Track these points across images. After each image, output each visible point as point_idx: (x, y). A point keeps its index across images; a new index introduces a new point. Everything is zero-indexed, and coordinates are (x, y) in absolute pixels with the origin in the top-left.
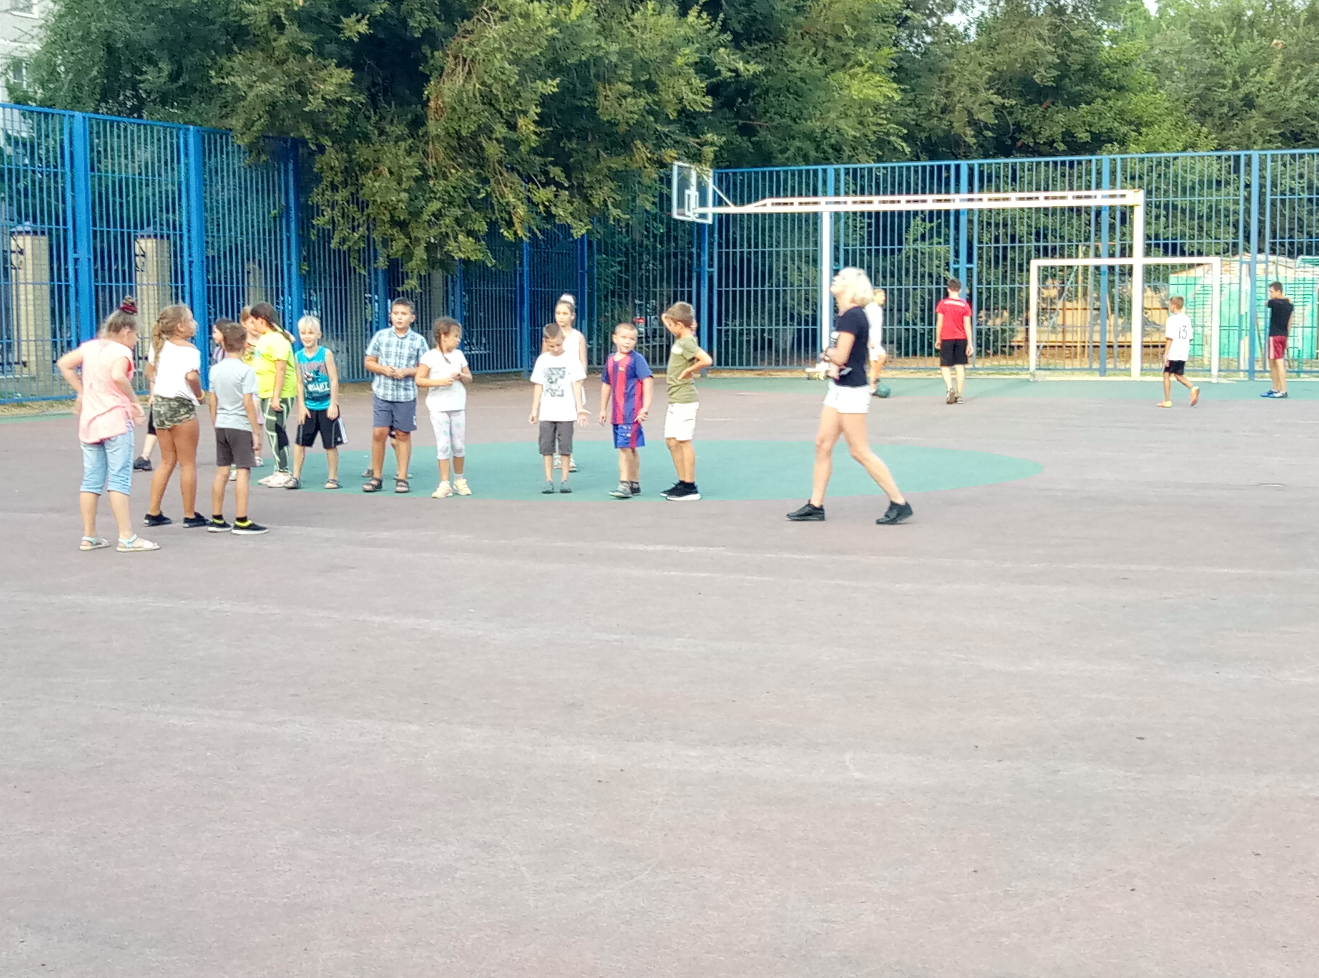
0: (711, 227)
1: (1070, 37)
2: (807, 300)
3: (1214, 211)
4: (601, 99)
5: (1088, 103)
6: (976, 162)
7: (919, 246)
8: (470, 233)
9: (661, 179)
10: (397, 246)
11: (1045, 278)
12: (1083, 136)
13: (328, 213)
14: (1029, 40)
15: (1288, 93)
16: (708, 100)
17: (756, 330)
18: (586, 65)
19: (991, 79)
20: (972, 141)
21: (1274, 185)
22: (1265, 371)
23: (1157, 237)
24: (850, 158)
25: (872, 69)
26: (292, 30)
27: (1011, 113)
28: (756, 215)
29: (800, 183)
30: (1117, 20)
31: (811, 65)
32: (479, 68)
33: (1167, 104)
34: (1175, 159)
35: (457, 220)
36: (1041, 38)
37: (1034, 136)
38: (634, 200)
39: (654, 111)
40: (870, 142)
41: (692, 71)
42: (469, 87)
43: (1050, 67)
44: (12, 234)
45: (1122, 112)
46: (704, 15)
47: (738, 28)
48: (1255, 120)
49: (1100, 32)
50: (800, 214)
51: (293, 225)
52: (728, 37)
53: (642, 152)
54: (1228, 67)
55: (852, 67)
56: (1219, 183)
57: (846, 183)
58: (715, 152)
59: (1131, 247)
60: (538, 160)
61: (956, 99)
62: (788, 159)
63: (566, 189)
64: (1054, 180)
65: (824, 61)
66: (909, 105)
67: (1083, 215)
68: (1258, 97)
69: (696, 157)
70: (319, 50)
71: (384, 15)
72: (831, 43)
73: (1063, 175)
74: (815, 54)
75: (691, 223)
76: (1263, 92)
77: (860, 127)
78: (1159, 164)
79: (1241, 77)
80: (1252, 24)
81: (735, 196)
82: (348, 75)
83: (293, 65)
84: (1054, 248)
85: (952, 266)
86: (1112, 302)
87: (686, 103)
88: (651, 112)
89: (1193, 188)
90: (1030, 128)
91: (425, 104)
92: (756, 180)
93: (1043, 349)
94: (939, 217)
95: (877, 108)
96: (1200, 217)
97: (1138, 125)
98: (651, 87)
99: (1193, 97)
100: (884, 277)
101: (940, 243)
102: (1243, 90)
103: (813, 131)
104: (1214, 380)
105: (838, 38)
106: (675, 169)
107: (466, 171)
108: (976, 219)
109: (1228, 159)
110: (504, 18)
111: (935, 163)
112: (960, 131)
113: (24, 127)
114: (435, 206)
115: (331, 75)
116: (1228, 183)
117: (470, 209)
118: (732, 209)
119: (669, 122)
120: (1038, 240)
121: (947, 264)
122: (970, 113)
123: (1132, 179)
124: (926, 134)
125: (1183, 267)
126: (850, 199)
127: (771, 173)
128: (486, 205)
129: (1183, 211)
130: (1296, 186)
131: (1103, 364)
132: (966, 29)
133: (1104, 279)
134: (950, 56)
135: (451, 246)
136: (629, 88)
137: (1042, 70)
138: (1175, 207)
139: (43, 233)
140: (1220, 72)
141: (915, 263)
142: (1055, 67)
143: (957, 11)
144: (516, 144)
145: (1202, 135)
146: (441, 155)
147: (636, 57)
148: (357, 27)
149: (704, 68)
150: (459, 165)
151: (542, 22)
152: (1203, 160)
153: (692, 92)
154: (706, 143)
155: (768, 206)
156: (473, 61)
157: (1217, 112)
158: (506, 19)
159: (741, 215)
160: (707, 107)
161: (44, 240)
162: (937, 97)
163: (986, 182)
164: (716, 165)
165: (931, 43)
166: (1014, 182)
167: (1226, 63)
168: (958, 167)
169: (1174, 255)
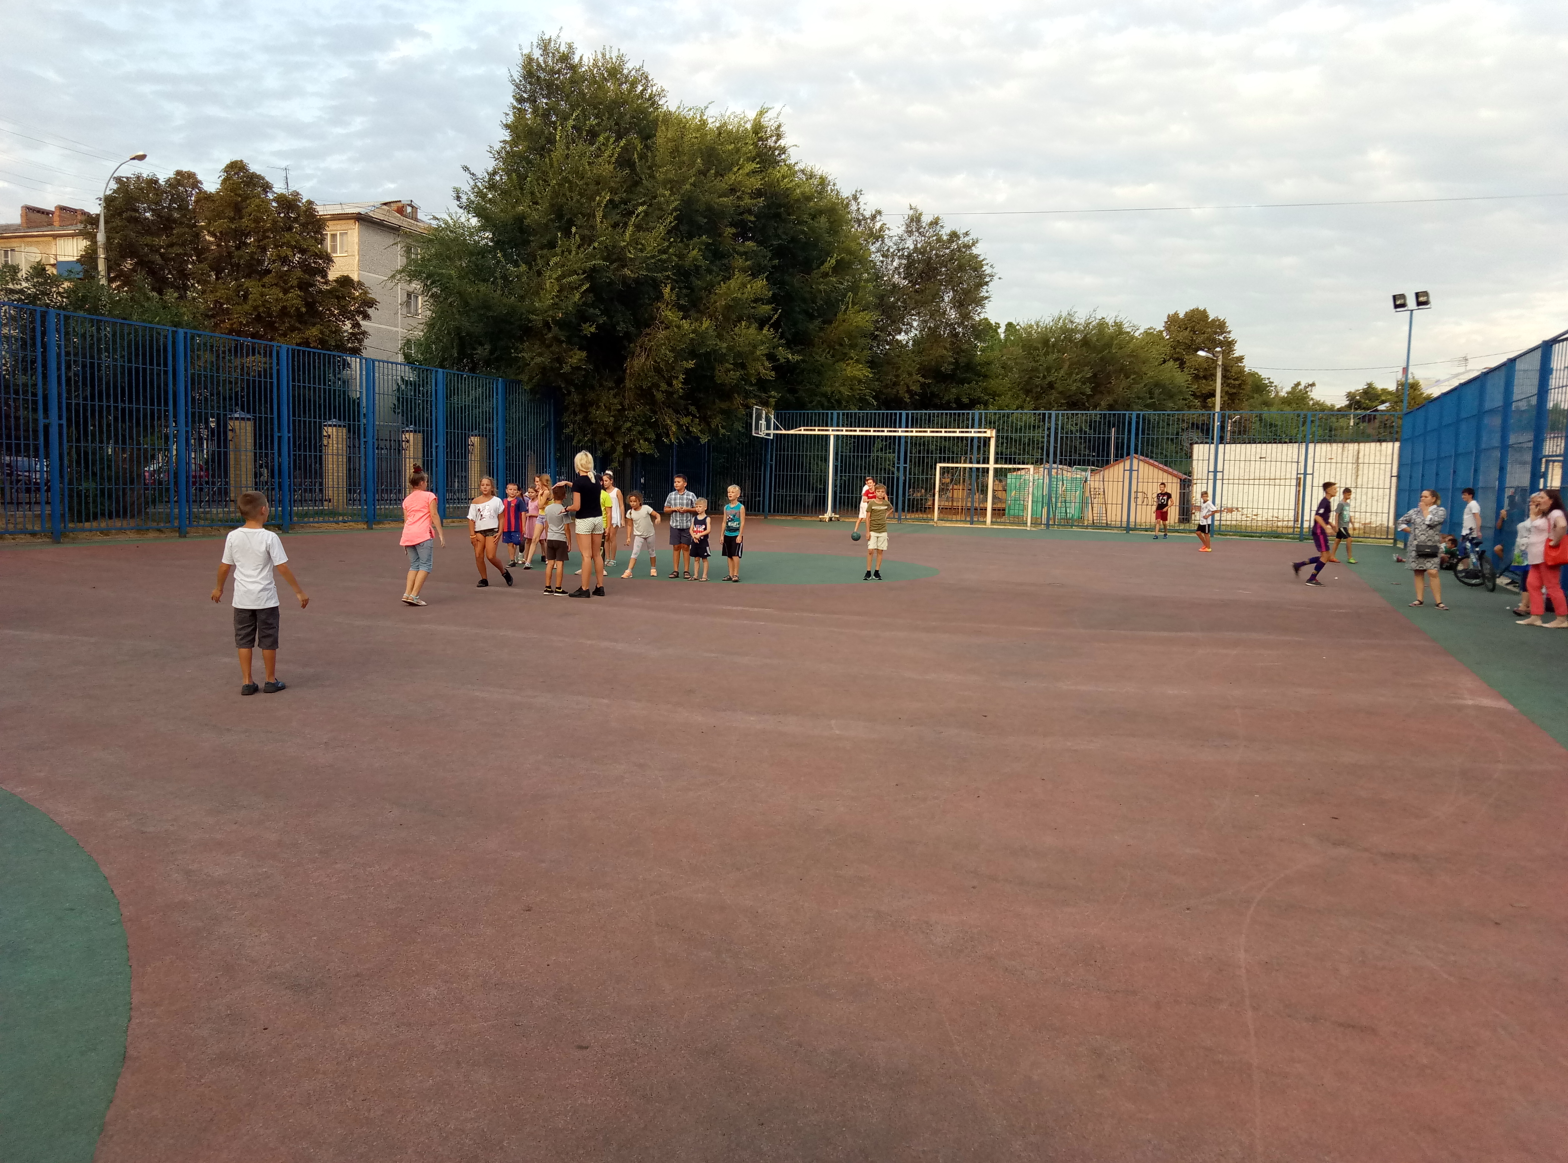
0: (772, 440)
1: (961, 349)
2: (821, 480)
3: (1031, 441)
4: (717, 371)
5: (969, 384)
6: (910, 412)
7: (880, 454)
8: (646, 440)
9: (747, 414)
10: (608, 445)
11: (944, 473)
12: (965, 400)
13: (571, 426)
14: (940, 350)
15: (1071, 382)
16: (773, 374)
17: (794, 495)
18: (709, 353)
19: (919, 369)
20: (908, 401)
21: (1062, 428)
22: (1055, 524)
23: (1002, 454)
24: (846, 407)
25: (857, 361)
26: (555, 329)
27: (929, 387)
28: (796, 435)
29: (819, 419)
30: (985, 341)
31: (826, 358)
32: (653, 353)
33: (1009, 385)
34: (1013, 413)
35: (640, 433)
36: (946, 349)
37: (941, 399)
38: (732, 424)
39: (745, 379)
40: (856, 398)
41: (765, 358)
42: (648, 363)
43: (950, 363)
44: (403, 432)
45: (986, 388)
46: (771, 330)
47: (790, 337)
48: (1054, 395)
49: (976, 346)
50: (818, 435)
51: (552, 432)
52: (783, 341)
53: (738, 400)
55: (847, 360)
56: (1034, 427)
57: (843, 420)
58: (775, 401)
59: (988, 458)
60: (683, 402)
61: (901, 379)
62: (813, 406)
63: (697, 418)
64: (950, 422)
65: (833, 356)
66: (877, 381)
67: (964, 441)
68: (1055, 383)
69: (765, 404)
70: (569, 341)
71: (604, 323)
72: (837, 347)
73: (955, 420)
74: (829, 352)
75: (762, 438)
76: (1058, 381)
77: (851, 390)
78: (1004, 416)
79: (1047, 373)
80: (1054, 345)
81: (785, 425)
82: (584, 354)
83: (555, 348)
84: (949, 458)
85: (897, 465)
86: (978, 486)
87: (761, 375)
88: (743, 379)
89: (1021, 429)
90: (938, 395)
91: (625, 371)
92: (796, 417)
93: (942, 510)
94: (890, 440)
95: (860, 381)
96: (1024, 444)
97: (994, 395)
98: (743, 366)
99: (1022, 382)
100: (861, 470)
101: (890, 453)
102: (1049, 379)
103: (827, 392)
104: (1028, 529)
106: (754, 409)
107: (645, 407)
108: (909, 441)
109: (1039, 414)
110: (667, 328)
111: (889, 411)
112: (902, 395)
113: (411, 375)
114: (629, 424)
115: (575, 354)
116: (1039, 427)
117: (646, 426)
118: (784, 432)
119: (752, 385)
120: (940, 453)
121: (894, 464)
122: (908, 387)
123: (990, 424)
124: (885, 396)
125: (1015, 470)
126: (845, 429)
127: (804, 413)
128: (654, 426)
129: (1016, 441)
130: (1074, 429)
131: (972, 518)
132: (907, 342)
133: (974, 475)
134: (899, 356)
135: (637, 446)
136: (732, 366)
137: (946, 365)
138: (1011, 439)
139: (419, 432)
140: (1036, 369)
142: (952, 363)
143: (903, 334)
144: (672, 393)
145: (1026, 402)
146: (632, 398)
147: (736, 350)
148: (590, 329)
149: (771, 357)
150: (641, 403)
151: (687, 330)
152: (1027, 415)
153: (765, 369)
154: (771, 397)
155: (802, 431)
156: (650, 349)
157: (1034, 391)
158: (668, 328)
159: (788, 435)
160: (772, 377)
161: (420, 436)
162: (891, 377)
163: (915, 422)
164: (777, 408)
165: (889, 349)
166: (929, 423)
167: (1040, 365)
168: (901, 414)
169: (1010, 463)
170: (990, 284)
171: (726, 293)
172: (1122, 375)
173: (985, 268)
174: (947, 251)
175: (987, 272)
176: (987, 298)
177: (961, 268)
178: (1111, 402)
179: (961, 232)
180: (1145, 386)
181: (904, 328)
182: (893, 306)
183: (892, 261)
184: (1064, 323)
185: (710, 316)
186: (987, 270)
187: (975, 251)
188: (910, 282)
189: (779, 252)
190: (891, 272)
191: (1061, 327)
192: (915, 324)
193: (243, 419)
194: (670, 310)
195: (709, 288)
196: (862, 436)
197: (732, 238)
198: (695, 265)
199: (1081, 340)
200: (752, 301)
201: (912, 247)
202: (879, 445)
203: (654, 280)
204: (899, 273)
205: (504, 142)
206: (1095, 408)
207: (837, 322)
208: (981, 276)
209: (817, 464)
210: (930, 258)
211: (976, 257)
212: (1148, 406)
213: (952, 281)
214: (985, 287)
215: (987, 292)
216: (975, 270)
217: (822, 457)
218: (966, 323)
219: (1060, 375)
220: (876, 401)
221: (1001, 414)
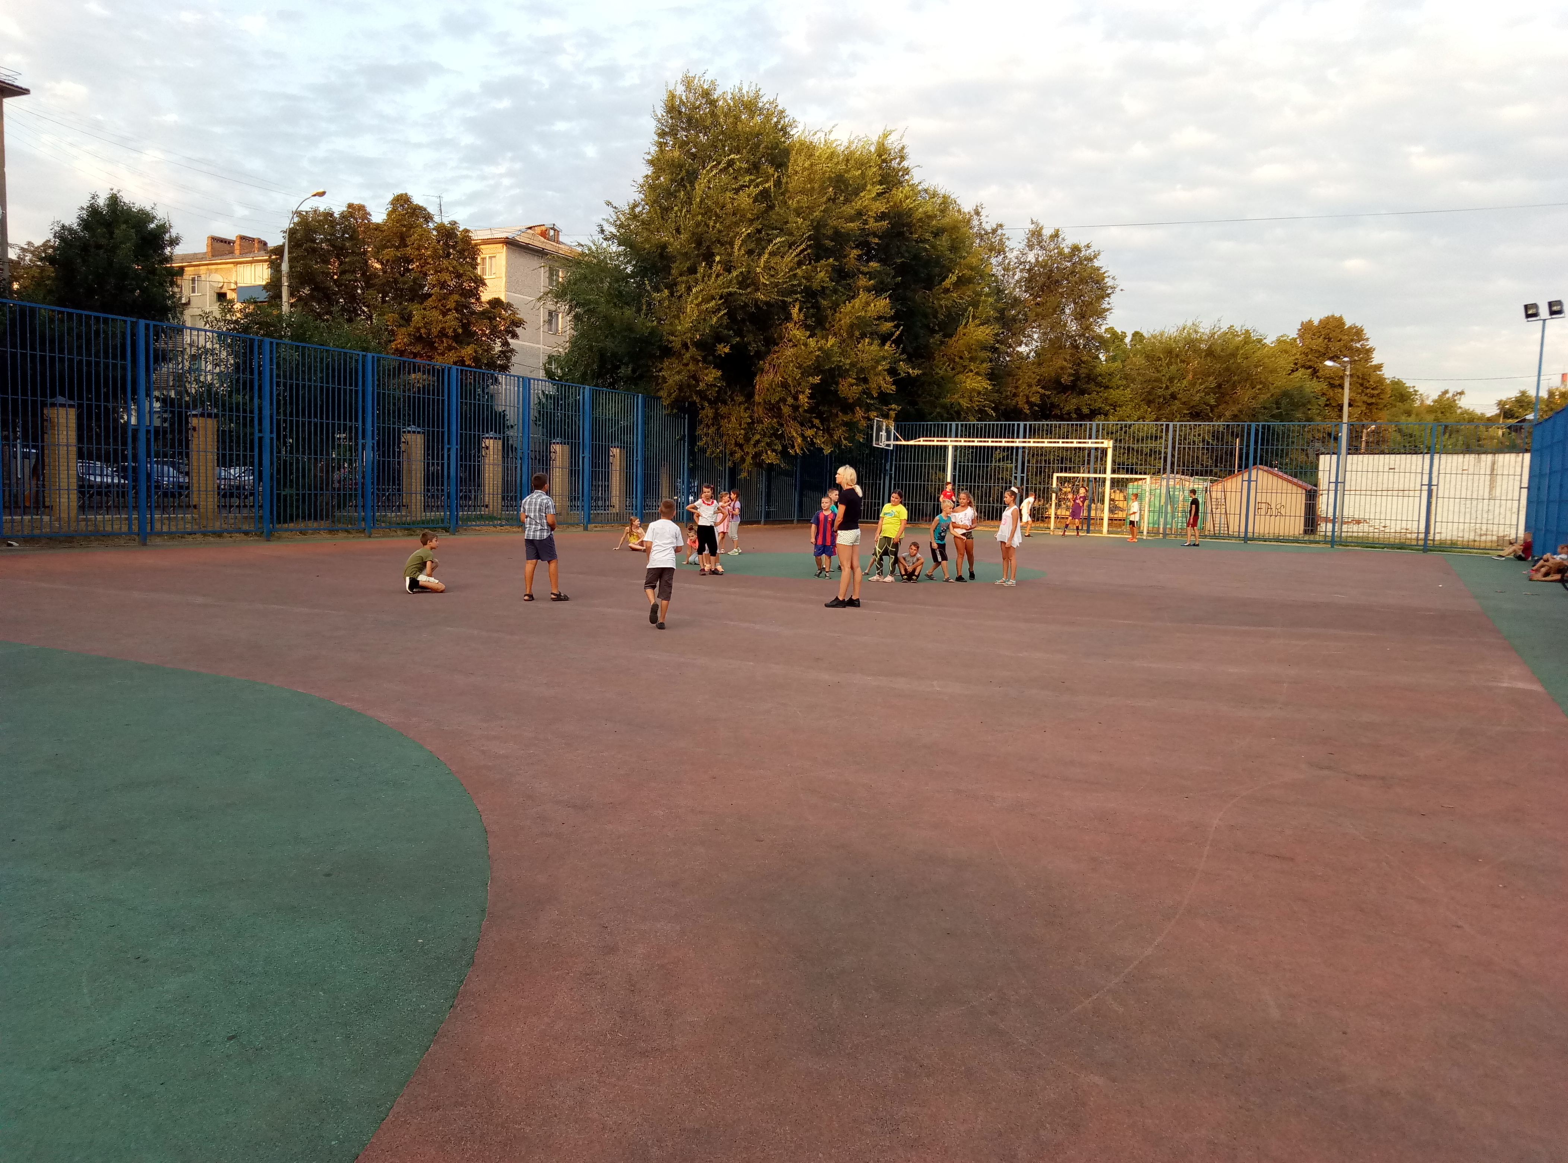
0: (892, 451)
1: (1081, 360)
3: (1153, 452)
4: (841, 386)
5: (1089, 394)
6: (1028, 423)
7: (998, 464)
8: (773, 451)
9: (868, 426)
11: (1059, 483)
12: (1086, 411)
13: (704, 439)
14: (1060, 361)
15: (1195, 392)
16: (894, 387)
18: (834, 369)
19: (1039, 380)
20: (1028, 412)
21: (1180, 440)
22: (1172, 534)
23: (1123, 464)
24: (964, 418)
25: (977, 374)
26: (693, 349)
27: (1048, 398)
28: (915, 446)
29: (938, 430)
30: (1109, 351)
31: (947, 371)
32: (782, 369)
33: (1130, 396)
34: (1132, 424)
35: (768, 444)
36: (1065, 360)
37: (1061, 410)
38: (854, 436)
39: (866, 393)
40: (975, 410)
41: (886, 373)
42: (776, 379)
43: (1070, 375)
44: (551, 444)
45: (1106, 399)
46: (893, 345)
47: (910, 350)
48: (1176, 406)
50: (937, 446)
52: (904, 356)
53: (859, 413)
55: (967, 372)
56: (1156, 437)
57: (962, 431)
58: (896, 413)
59: (1105, 468)
60: (808, 415)
61: (1020, 390)
62: (933, 418)
63: (821, 430)
64: (1068, 433)
65: (953, 369)
66: (996, 392)
67: (1082, 451)
68: (1178, 394)
69: (886, 416)
70: (705, 360)
71: (737, 344)
72: (957, 359)
73: (1072, 431)
74: (949, 365)
75: (883, 449)
76: (1181, 391)
77: (970, 402)
78: (1126, 426)
79: (1170, 383)
80: (1177, 356)
81: (905, 436)
82: (718, 372)
83: (691, 367)
84: (1066, 468)
85: (1014, 475)
87: (882, 389)
89: (1143, 440)
90: (1058, 405)
91: (754, 387)
92: (916, 428)
93: (1058, 518)
94: (1008, 451)
95: (979, 393)
96: (1145, 455)
97: (1115, 406)
98: (865, 380)
99: (1144, 393)
100: (979, 479)
101: (1007, 462)
102: (1171, 390)
103: (946, 404)
105: (961, 358)
106: (875, 421)
107: (773, 420)
108: (1027, 451)
109: (1162, 425)
110: (794, 346)
111: (1007, 423)
112: (1022, 406)
114: (757, 437)
115: (710, 372)
117: (774, 438)
118: (904, 443)
119: (873, 398)
120: (1057, 463)
121: (1011, 473)
122: (1027, 397)
123: (1109, 434)
124: (1004, 408)
125: (1136, 480)
126: (963, 439)
127: (924, 425)
128: (781, 437)
129: (1137, 451)
132: (1028, 355)
134: (1019, 368)
135: (764, 456)
136: (854, 381)
137: (1066, 377)
138: (1133, 449)
139: (568, 443)
140: (1158, 380)
142: (1073, 375)
143: (1023, 346)
144: (798, 407)
145: (1148, 413)
146: (761, 412)
147: (858, 366)
148: (724, 349)
149: (892, 371)
150: (769, 416)
151: (814, 348)
152: (1148, 426)
153: (887, 384)
154: (891, 409)
155: (921, 442)
156: (779, 366)
157: (1157, 400)
158: (796, 346)
159: (908, 445)
160: (893, 391)
161: (567, 448)
162: (1010, 389)
163: (1033, 433)
164: (896, 420)
165: (1009, 361)
166: (1049, 433)
167: (1163, 375)
168: (1019, 425)
169: (1132, 473)
170: (1112, 296)
171: (850, 312)
172: (1248, 385)
173: (1106, 280)
174: (1069, 264)
175: (1108, 284)
176: (1108, 310)
177: (1082, 281)
178: (1236, 412)
179: (1082, 244)
180: (1272, 395)
181: (1024, 340)
182: (1014, 319)
183: (1014, 275)
184: (1189, 334)
185: (835, 334)
186: (1109, 282)
187: (1096, 263)
188: (1031, 295)
189: (901, 270)
190: (1012, 286)
191: (1185, 338)
192: (1036, 336)
193: (414, 432)
194: (798, 329)
195: (835, 307)
196: (980, 447)
197: (857, 260)
198: (822, 287)
199: (1206, 351)
200: (875, 319)
201: (1033, 261)
202: (997, 455)
203: (783, 302)
204: (1021, 287)
205: (647, 177)
206: (1219, 417)
207: (958, 336)
208: (1103, 289)
209: (936, 473)
210: (1051, 271)
211: (1098, 269)
213: (1074, 294)
214: (1107, 299)
215: (1109, 304)
216: (1097, 282)
217: (940, 467)
218: (1087, 335)
219: (1183, 386)
220: (994, 412)
221: (1122, 425)
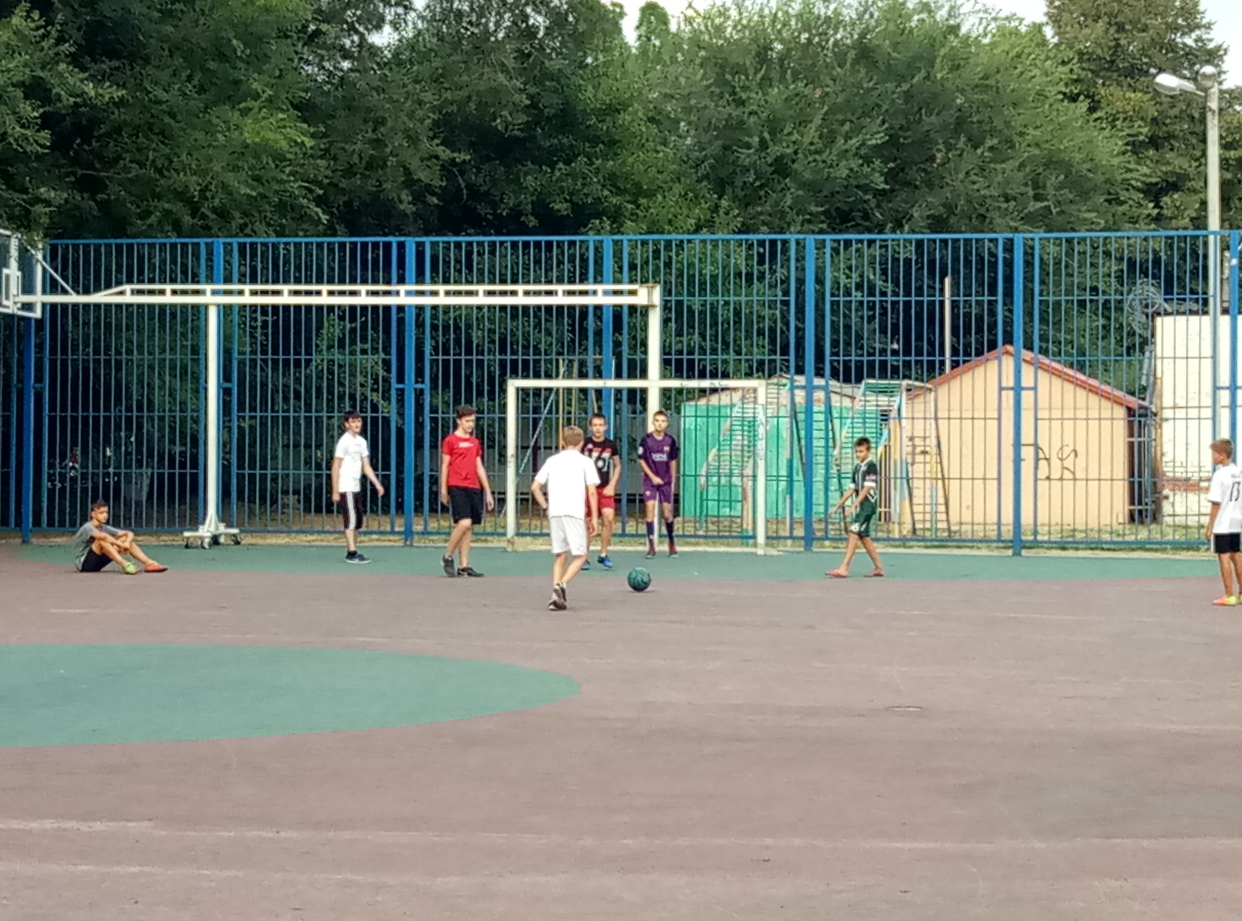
0: (40, 323)
5: (568, 163)
6: (425, 240)
7: (336, 355)
12: (561, 207)
14: (488, 73)
15: (834, 157)
19: (436, 123)
23: (679, 352)
24: (242, 228)
25: (269, 103)
27: (462, 173)
28: (108, 306)
29: (175, 263)
31: (184, 95)
33: (673, 167)
36: (504, 68)
37: (495, 204)
40: (270, 205)
41: (19, 94)
43: (517, 110)
45: (613, 175)
46: (35, 15)
48: (791, 193)
50: (174, 307)
54: (752, 119)
55: (243, 100)
56: (749, 276)
57: (241, 264)
58: (51, 215)
59: (644, 365)
61: (388, 150)
62: (153, 227)
64: (526, 268)
65: (202, 90)
66: (322, 157)
68: (793, 161)
69: (20, 222)
72: (212, 65)
74: (189, 79)
75: (12, 316)
76: (800, 155)
77: (255, 183)
79: (771, 133)
80: (783, 61)
81: (77, 280)
89: (714, 284)
90: (487, 193)
92: (106, 257)
95: (279, 158)
96: (725, 324)
97: (635, 194)
99: (706, 157)
100: (286, 399)
101: (364, 352)
102: (776, 151)
103: (188, 188)
108: (427, 319)
111: (358, 240)
116: (758, 278)
118: (73, 298)
121: (377, 382)
122: (407, 172)
124: (346, 198)
125: (703, 392)
126: (247, 288)
127: (129, 247)
134: (379, 90)
137: (506, 113)
140: (742, 126)
141: (330, 381)
142: (523, 110)
143: (386, 27)
145: (721, 211)
149: (36, 92)
152: (727, 245)
154: (30, 201)
155: (127, 295)
157: (740, 181)
159: (86, 306)
160: (40, 146)
162: (361, 147)
163: (440, 268)
164: (51, 231)
165: (351, 70)
167: (753, 114)
168: (401, 246)
172: (963, 139)
178: (936, 209)
196: (296, 308)
199: (851, 48)
202: (335, 328)
206: (898, 222)
212: (1030, 220)
217: (184, 368)
220: (324, 212)
221: (656, 243)
